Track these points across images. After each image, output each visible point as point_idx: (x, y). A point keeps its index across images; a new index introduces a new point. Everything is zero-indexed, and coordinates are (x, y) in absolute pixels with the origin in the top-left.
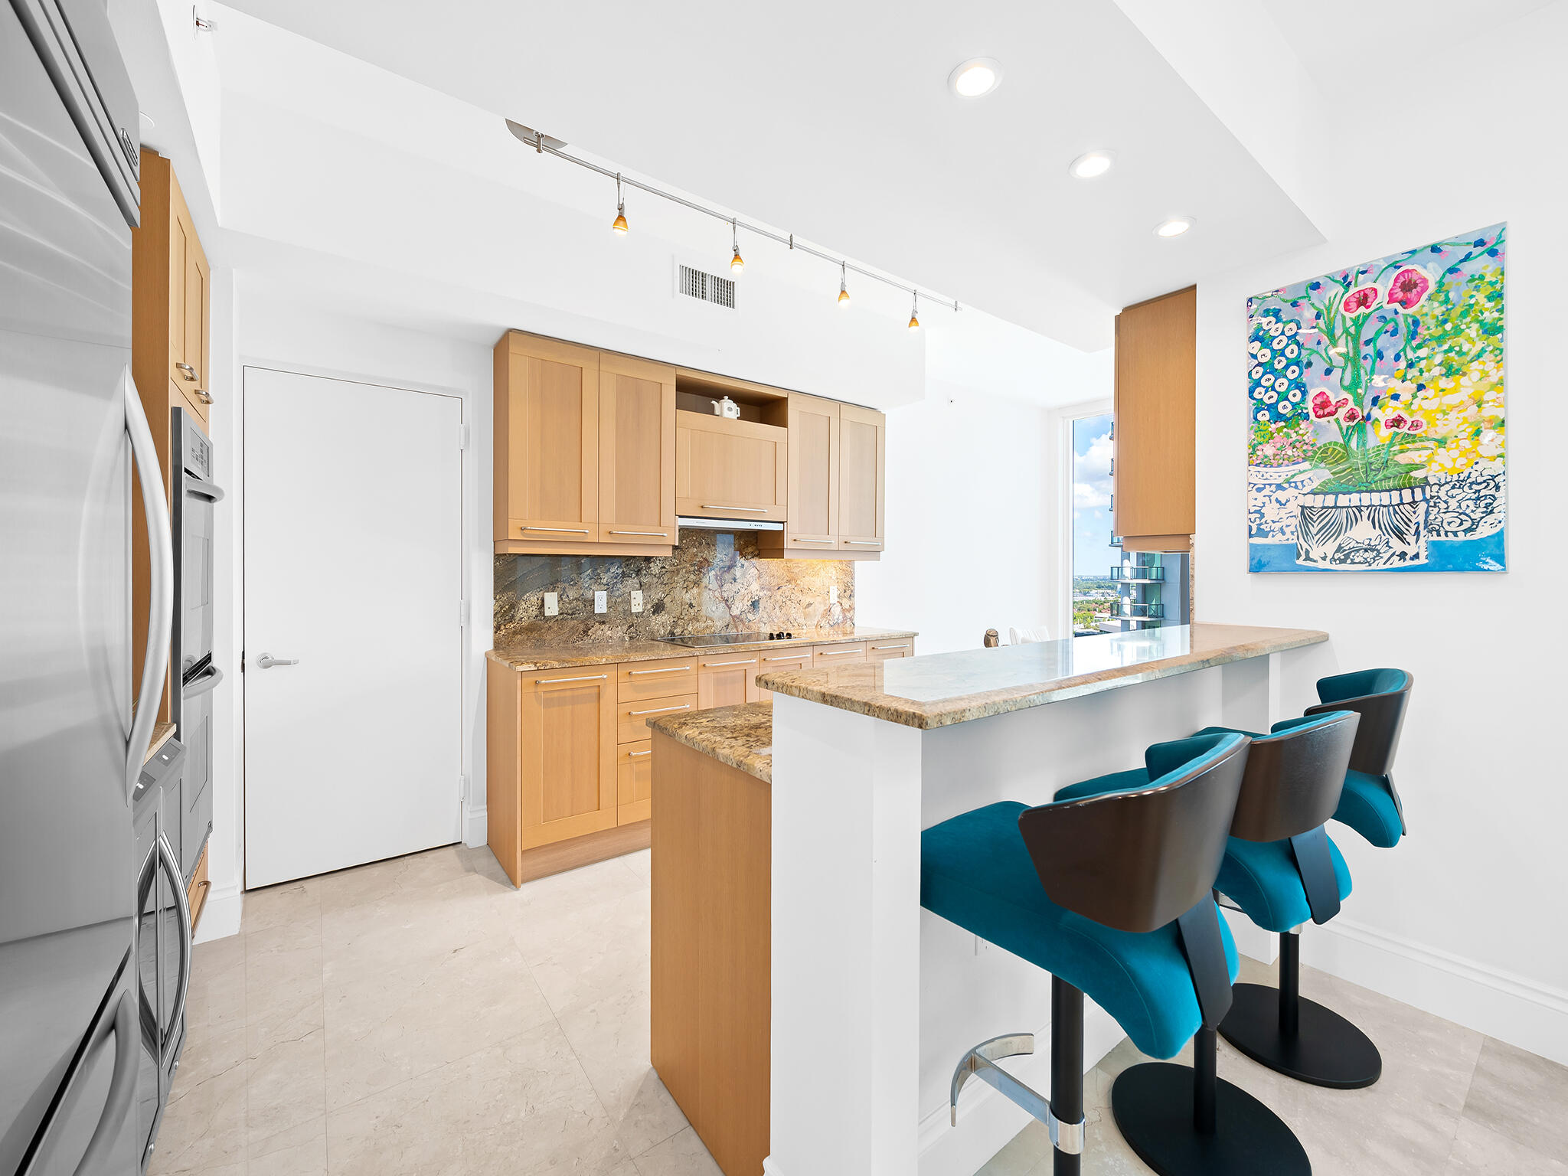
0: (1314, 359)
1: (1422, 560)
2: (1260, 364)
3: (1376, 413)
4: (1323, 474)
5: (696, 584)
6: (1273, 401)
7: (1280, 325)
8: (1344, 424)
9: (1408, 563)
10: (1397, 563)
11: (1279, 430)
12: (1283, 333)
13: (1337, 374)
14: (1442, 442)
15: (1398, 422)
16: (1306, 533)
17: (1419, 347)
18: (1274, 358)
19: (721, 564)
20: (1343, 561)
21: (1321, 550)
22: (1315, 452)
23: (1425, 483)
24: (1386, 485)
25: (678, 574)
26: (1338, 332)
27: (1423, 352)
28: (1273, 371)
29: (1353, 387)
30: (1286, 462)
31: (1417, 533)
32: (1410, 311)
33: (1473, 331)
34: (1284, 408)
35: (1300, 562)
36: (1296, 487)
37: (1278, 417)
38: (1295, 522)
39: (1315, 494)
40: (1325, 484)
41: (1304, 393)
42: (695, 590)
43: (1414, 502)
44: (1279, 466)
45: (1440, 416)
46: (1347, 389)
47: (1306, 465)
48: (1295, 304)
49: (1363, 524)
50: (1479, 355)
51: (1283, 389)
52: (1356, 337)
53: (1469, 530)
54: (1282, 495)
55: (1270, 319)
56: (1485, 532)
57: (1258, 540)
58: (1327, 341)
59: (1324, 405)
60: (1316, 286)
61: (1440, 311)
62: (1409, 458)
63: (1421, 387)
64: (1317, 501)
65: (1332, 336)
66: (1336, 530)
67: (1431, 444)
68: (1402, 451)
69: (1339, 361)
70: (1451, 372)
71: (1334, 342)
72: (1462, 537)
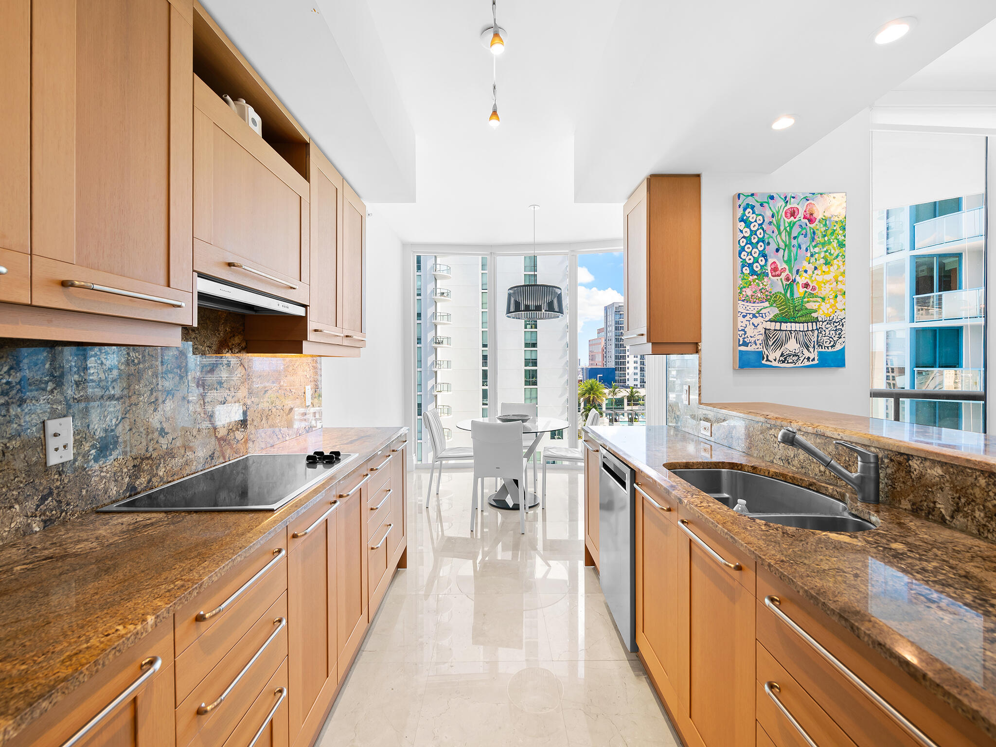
0: (771, 241)
1: (816, 362)
2: (744, 237)
3: (798, 279)
4: (774, 311)
6: (751, 262)
7: (754, 215)
8: (785, 283)
9: (811, 363)
10: (807, 363)
11: (754, 280)
12: (756, 221)
13: (781, 251)
14: (823, 299)
15: (806, 285)
16: (767, 345)
17: (815, 247)
18: (751, 235)
20: (783, 362)
21: (774, 355)
22: (771, 297)
23: (816, 321)
24: (802, 319)
26: (782, 228)
27: (817, 250)
28: (751, 243)
29: (788, 262)
30: (757, 301)
31: (814, 347)
32: (812, 226)
33: (835, 244)
34: (757, 268)
35: (764, 362)
36: (762, 317)
37: (753, 273)
38: (762, 337)
39: (771, 321)
40: (776, 316)
41: (766, 260)
43: (813, 330)
44: (754, 303)
45: (823, 285)
46: (786, 262)
47: (766, 304)
48: (762, 205)
49: (793, 341)
50: (837, 257)
51: (756, 255)
52: (789, 234)
53: (833, 346)
54: (755, 321)
55: (749, 210)
56: (838, 347)
57: (743, 348)
58: (776, 232)
59: (775, 269)
60: (772, 198)
61: (823, 229)
62: (811, 306)
63: (816, 268)
64: (772, 326)
65: (779, 229)
66: (779, 344)
67: (819, 300)
68: (808, 302)
69: (782, 245)
70: (827, 263)
71: (780, 233)
72: (830, 350)
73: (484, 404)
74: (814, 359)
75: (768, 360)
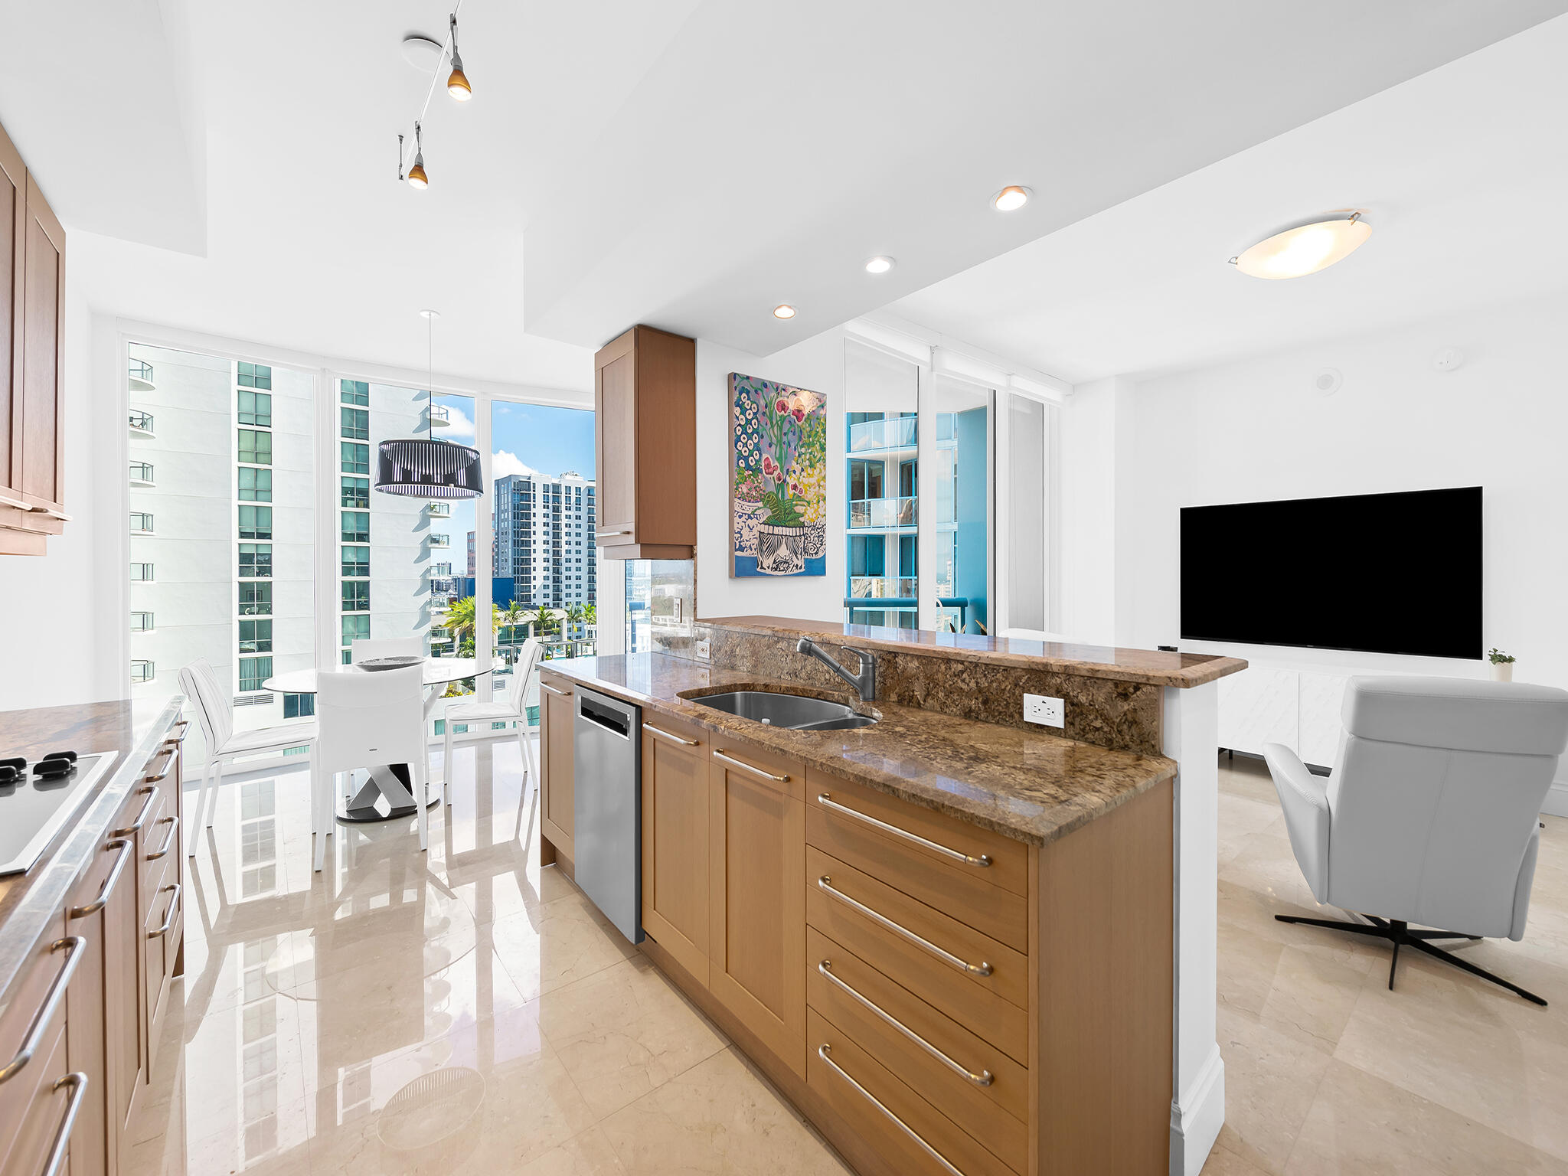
0: (764, 433)
1: (803, 570)
2: (739, 425)
3: (788, 479)
4: (765, 514)
6: (746, 454)
7: (749, 402)
8: (777, 482)
9: (799, 571)
10: (796, 571)
11: (749, 475)
12: (751, 409)
13: (774, 447)
14: (809, 503)
15: (795, 487)
16: (761, 550)
17: (802, 447)
18: (746, 423)
20: (776, 570)
21: (768, 562)
22: (765, 496)
23: (802, 526)
24: (791, 523)
26: (774, 422)
27: (803, 450)
28: (746, 433)
29: (779, 459)
30: (752, 500)
31: (801, 554)
32: (800, 423)
33: (818, 446)
34: (752, 462)
35: (758, 569)
36: (757, 518)
37: (748, 467)
38: (756, 542)
39: (765, 524)
40: (768, 518)
41: (760, 455)
43: (800, 536)
44: (749, 502)
45: (808, 488)
46: (777, 459)
47: (760, 504)
48: (756, 391)
49: (784, 546)
50: (819, 460)
51: (751, 448)
52: (781, 428)
53: (816, 553)
54: (751, 522)
55: (744, 395)
56: (820, 554)
57: (739, 553)
58: (769, 425)
59: (768, 466)
60: (765, 385)
61: (808, 429)
62: (799, 509)
63: (803, 470)
64: (765, 529)
65: (772, 423)
66: (772, 549)
67: (806, 504)
68: (796, 505)
69: (774, 440)
70: (812, 466)
71: (772, 427)
72: (814, 557)
73: (242, 651)
74: (801, 568)
75: (762, 568)
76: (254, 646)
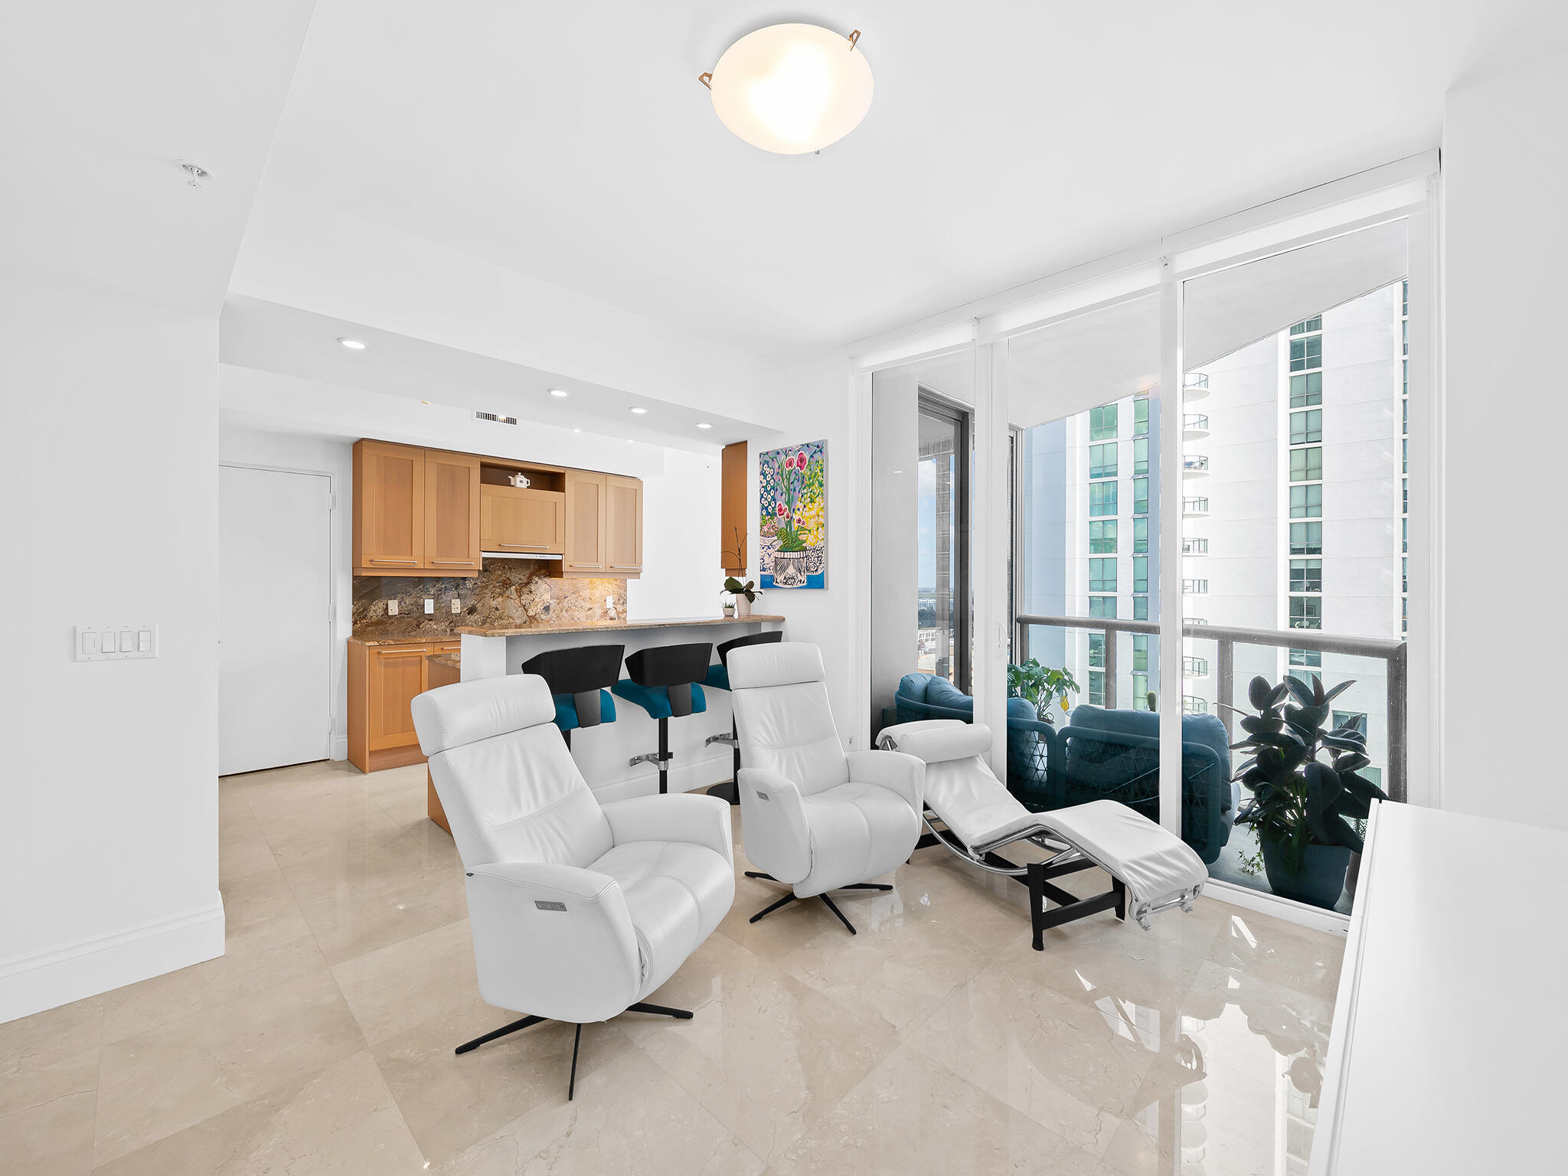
0: (778, 487)
1: (805, 584)
2: (763, 487)
3: (794, 516)
4: (779, 544)
5: (501, 594)
6: (767, 505)
7: (769, 469)
8: (786, 520)
9: (802, 585)
10: (799, 585)
11: (769, 520)
12: (769, 473)
13: (784, 496)
14: (810, 531)
15: (799, 521)
16: (776, 570)
17: (804, 488)
18: (767, 484)
19: (520, 582)
20: (786, 584)
21: (780, 578)
22: (778, 532)
23: (805, 549)
24: (797, 549)
25: (487, 588)
26: (784, 476)
27: (805, 491)
28: (767, 491)
29: (788, 503)
30: (770, 535)
31: (804, 571)
32: (802, 472)
33: (817, 484)
34: (770, 509)
35: (775, 584)
36: (773, 548)
37: (768, 513)
38: (773, 564)
39: (778, 551)
40: (781, 547)
41: (775, 503)
42: (500, 599)
43: (803, 557)
44: (768, 537)
45: (809, 520)
46: (786, 503)
47: (776, 538)
48: (773, 460)
49: (791, 566)
50: (818, 496)
51: (769, 500)
52: (789, 480)
53: (816, 570)
54: (769, 551)
55: (766, 465)
56: (820, 572)
57: (763, 573)
58: (781, 480)
59: (780, 510)
60: (778, 453)
61: (809, 473)
62: (803, 537)
63: (805, 506)
64: (780, 555)
65: (782, 476)
66: (784, 569)
67: (808, 532)
68: (800, 534)
69: (784, 489)
70: (812, 501)
71: (783, 481)
72: (815, 574)
74: (804, 582)
75: (777, 582)
76: (1303, 660)
